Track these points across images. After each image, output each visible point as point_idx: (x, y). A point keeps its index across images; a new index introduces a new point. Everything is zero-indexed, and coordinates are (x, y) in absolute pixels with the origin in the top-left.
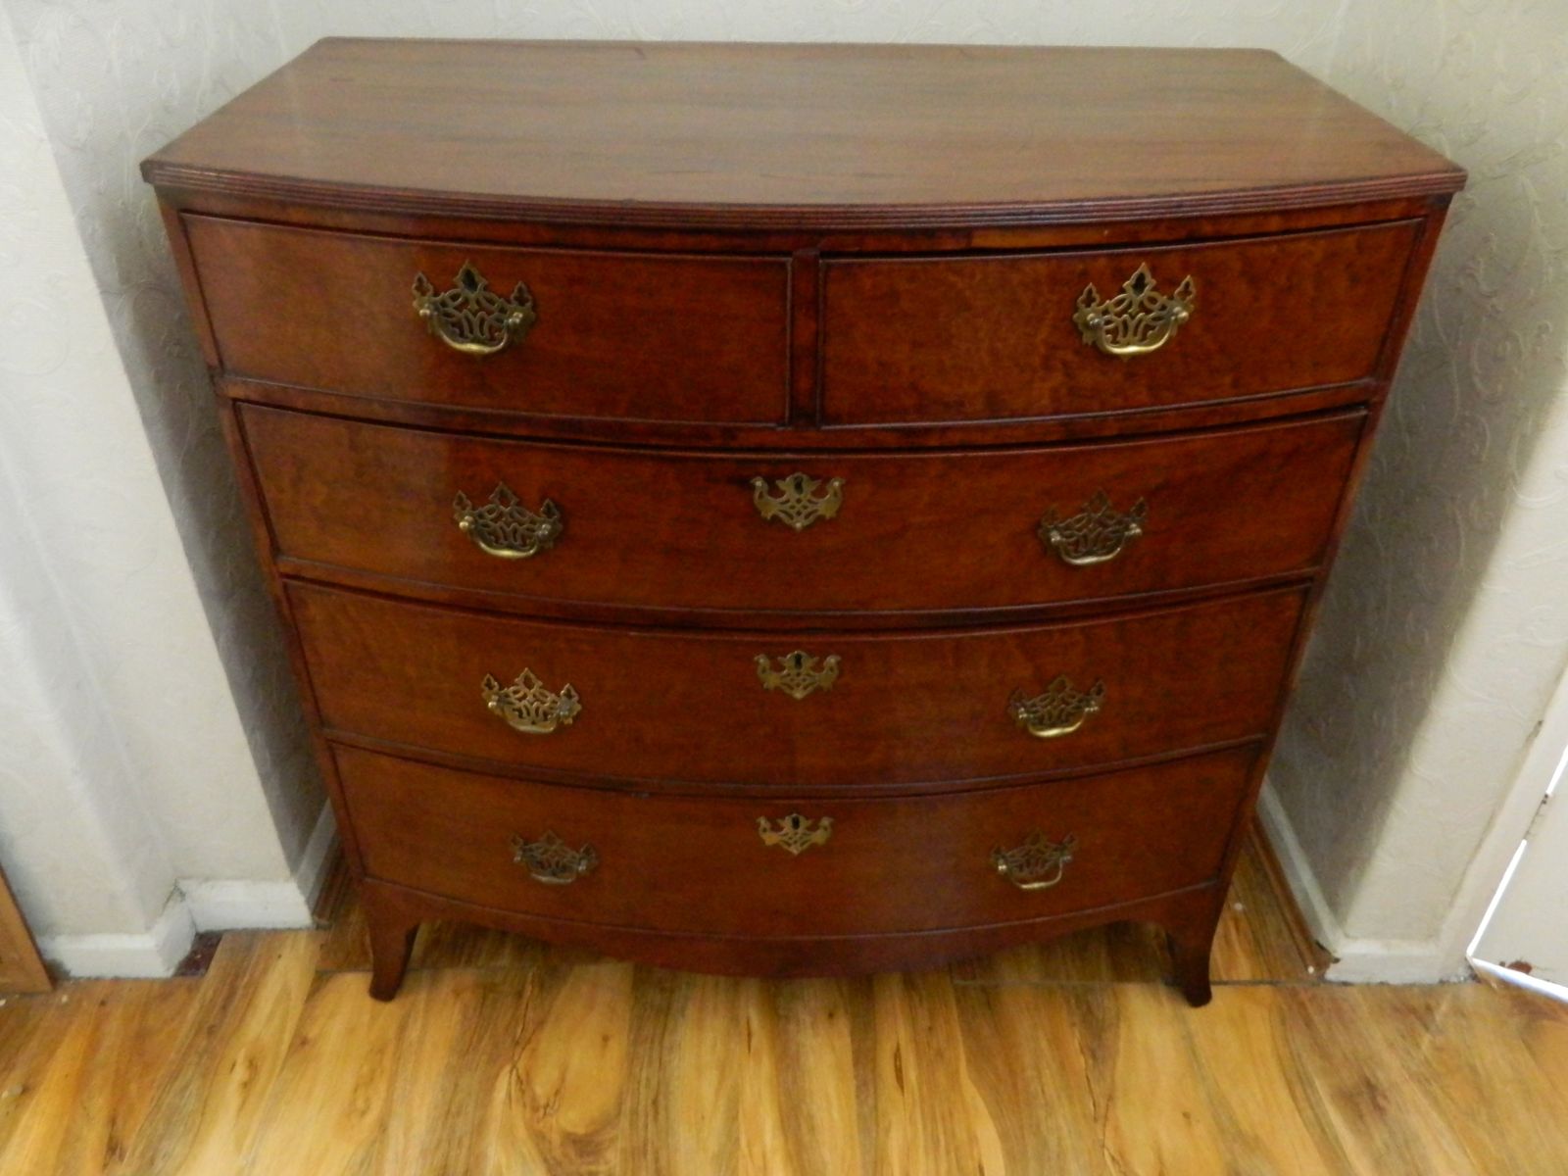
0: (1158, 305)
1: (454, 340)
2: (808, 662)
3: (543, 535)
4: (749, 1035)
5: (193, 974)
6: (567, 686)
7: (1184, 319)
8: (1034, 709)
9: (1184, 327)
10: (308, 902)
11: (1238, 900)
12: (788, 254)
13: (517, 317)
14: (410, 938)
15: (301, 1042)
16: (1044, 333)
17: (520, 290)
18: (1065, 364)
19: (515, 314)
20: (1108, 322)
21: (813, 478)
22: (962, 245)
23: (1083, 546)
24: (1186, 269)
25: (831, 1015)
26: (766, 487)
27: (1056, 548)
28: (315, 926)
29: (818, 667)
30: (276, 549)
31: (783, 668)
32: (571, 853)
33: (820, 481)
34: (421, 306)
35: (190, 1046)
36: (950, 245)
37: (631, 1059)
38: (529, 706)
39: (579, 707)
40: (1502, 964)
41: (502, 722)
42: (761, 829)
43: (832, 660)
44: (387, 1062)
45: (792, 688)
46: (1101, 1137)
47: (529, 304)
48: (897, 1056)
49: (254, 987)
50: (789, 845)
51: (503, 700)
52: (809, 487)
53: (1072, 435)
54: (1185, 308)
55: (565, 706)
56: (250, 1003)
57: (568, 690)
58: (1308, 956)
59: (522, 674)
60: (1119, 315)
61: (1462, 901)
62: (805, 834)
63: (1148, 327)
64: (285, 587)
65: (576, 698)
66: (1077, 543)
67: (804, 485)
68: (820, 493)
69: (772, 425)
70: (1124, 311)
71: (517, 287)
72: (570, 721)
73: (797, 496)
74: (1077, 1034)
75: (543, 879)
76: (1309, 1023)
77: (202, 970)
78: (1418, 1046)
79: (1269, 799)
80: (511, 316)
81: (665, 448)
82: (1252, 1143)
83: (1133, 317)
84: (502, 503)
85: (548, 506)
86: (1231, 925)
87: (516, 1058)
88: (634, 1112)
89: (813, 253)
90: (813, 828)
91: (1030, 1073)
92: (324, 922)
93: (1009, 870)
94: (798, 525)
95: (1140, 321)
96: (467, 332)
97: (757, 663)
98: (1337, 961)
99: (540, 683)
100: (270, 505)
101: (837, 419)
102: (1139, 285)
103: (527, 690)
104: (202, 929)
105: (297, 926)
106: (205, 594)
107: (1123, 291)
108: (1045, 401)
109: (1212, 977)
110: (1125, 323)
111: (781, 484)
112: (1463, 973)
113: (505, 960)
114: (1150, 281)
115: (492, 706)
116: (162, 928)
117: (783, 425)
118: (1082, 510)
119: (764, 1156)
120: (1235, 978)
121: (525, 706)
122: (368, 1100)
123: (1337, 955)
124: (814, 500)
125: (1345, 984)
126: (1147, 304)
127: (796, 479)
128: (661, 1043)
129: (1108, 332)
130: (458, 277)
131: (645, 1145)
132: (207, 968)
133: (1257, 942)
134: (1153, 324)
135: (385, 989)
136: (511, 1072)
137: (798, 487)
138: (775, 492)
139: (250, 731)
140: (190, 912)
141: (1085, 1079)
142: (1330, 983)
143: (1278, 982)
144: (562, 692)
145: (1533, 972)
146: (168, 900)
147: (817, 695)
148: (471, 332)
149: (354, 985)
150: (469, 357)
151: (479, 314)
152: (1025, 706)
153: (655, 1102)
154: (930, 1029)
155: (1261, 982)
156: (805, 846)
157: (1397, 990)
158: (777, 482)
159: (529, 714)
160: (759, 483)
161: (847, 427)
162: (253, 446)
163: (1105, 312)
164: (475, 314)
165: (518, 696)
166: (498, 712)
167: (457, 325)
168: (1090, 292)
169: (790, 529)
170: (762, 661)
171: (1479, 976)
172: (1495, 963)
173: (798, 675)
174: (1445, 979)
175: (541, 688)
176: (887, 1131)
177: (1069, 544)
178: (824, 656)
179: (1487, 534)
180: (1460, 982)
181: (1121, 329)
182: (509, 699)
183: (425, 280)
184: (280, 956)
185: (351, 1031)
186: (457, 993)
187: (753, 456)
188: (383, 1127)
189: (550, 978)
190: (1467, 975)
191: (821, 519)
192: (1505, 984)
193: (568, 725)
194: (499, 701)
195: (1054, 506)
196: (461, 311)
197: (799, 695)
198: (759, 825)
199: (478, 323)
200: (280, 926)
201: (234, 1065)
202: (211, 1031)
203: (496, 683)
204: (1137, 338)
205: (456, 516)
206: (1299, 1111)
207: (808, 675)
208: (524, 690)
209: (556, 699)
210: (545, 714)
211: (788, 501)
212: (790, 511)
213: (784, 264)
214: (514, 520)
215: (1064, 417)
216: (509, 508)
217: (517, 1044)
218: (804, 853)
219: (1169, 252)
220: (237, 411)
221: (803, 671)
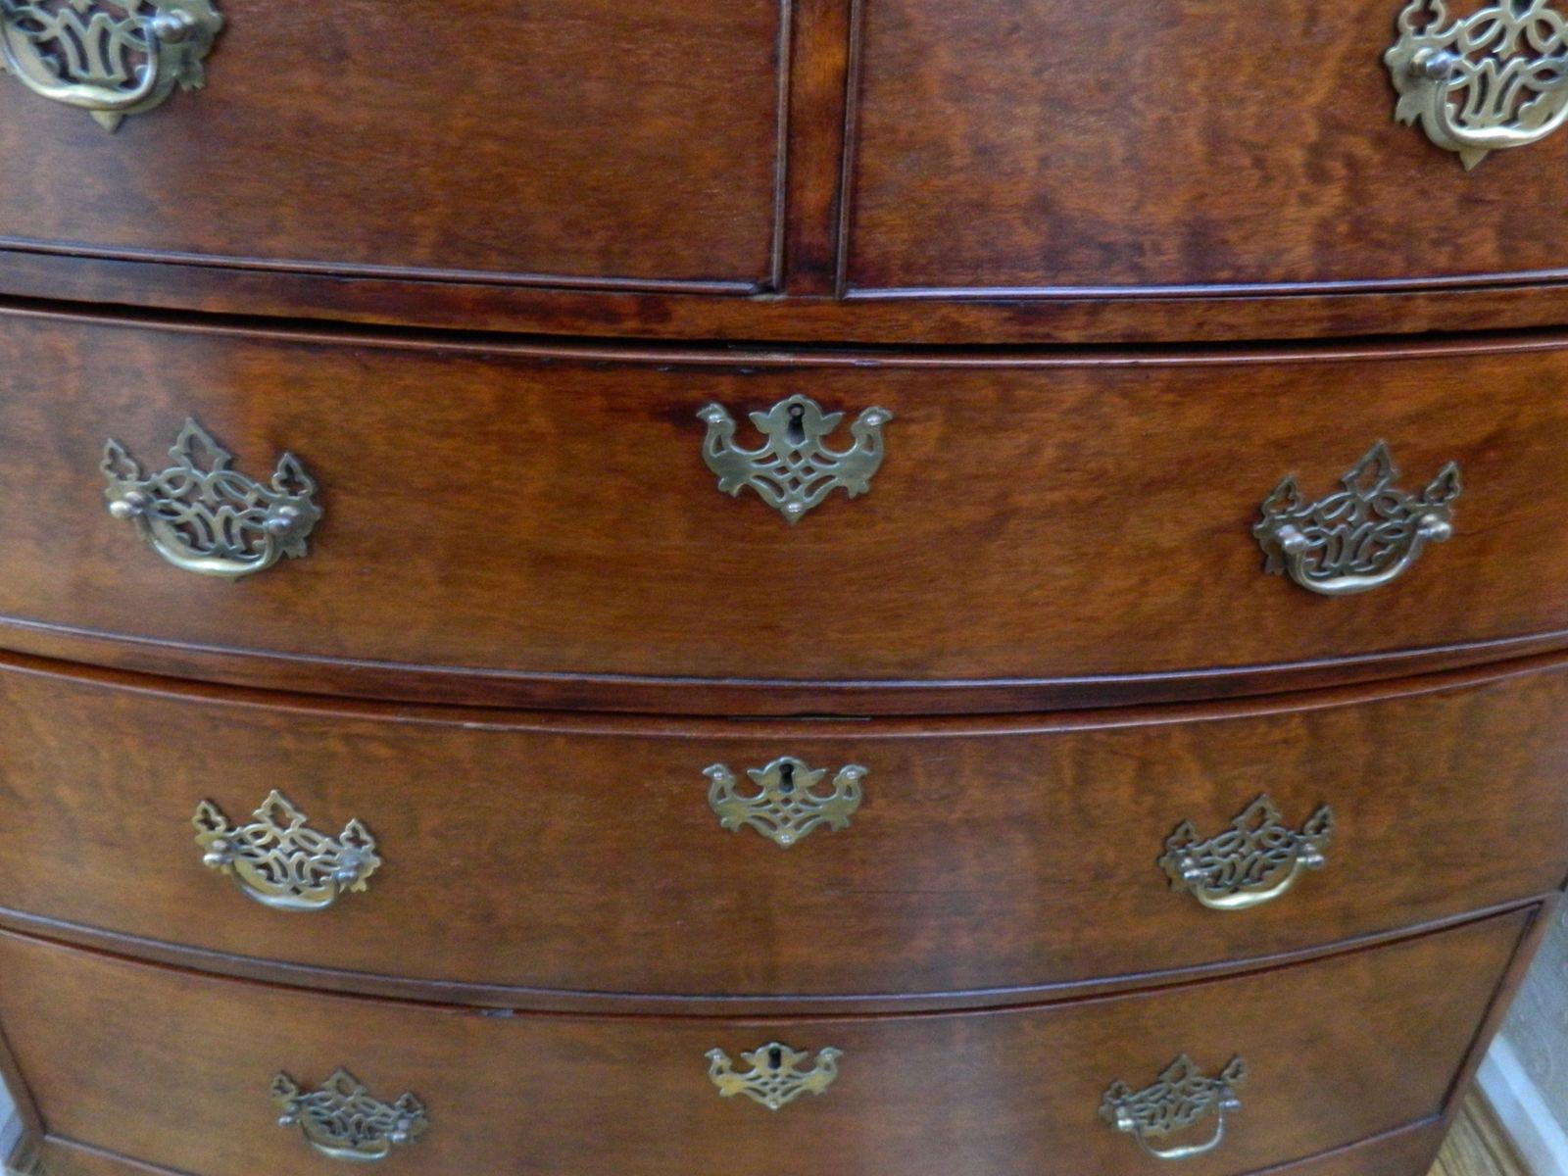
1: (55, 85)
2: (804, 777)
3: (281, 529)
6: (353, 822)
8: (1207, 859)
13: (178, 17)
16: (1321, 90)
18: (1352, 163)
20: (1455, 72)
21: (828, 405)
23: (1333, 554)
26: (731, 427)
29: (824, 787)
31: (759, 789)
32: (380, 1109)
33: (840, 413)
38: (284, 859)
39: (378, 861)
42: (713, 1069)
43: (850, 774)
45: (773, 826)
50: (764, 1095)
51: (235, 848)
52: (818, 423)
53: (1344, 327)
55: (350, 857)
57: (355, 831)
59: (266, 802)
60: (1476, 56)
62: (790, 1076)
65: (369, 846)
66: (1323, 554)
67: (806, 423)
68: (838, 438)
69: (746, 286)
70: (1487, 51)
72: (361, 887)
73: (793, 446)
75: (333, 1152)
83: (1501, 64)
84: (197, 467)
85: (288, 469)
90: (806, 1067)
93: (1138, 1127)
94: (794, 508)
95: (1514, 76)
96: (74, 69)
97: (709, 779)
99: (302, 819)
101: (882, 276)
103: (277, 831)
108: (1303, 249)
110: (1484, 77)
111: (761, 420)
115: (214, 861)
117: (768, 289)
118: (1341, 486)
121: (276, 859)
124: (828, 453)
126: (1533, 35)
127: (791, 407)
129: (1455, 93)
134: (1536, 84)
137: (796, 427)
138: (748, 436)
144: (344, 834)
147: (822, 840)
148: (84, 65)
151: (96, 17)
152: (1191, 854)
156: (791, 1096)
158: (753, 414)
159: (285, 874)
160: (715, 416)
161: (901, 293)
163: (1453, 48)
164: (85, 17)
165: (260, 841)
166: (225, 871)
169: (777, 514)
170: (717, 775)
173: (787, 801)
175: (303, 826)
177: (1311, 552)
178: (836, 764)
182: (246, 847)
187: (705, 357)
191: (839, 493)
193: (359, 892)
194: (225, 851)
195: (1291, 475)
197: (786, 837)
198: (710, 1061)
203: (220, 818)
204: (1500, 116)
205: (103, 493)
207: (805, 802)
208: (274, 831)
209: (333, 847)
210: (316, 874)
211: (773, 457)
212: (779, 477)
214: (225, 498)
215: (1334, 286)
216: (212, 474)
218: (788, 1108)
221: (795, 794)
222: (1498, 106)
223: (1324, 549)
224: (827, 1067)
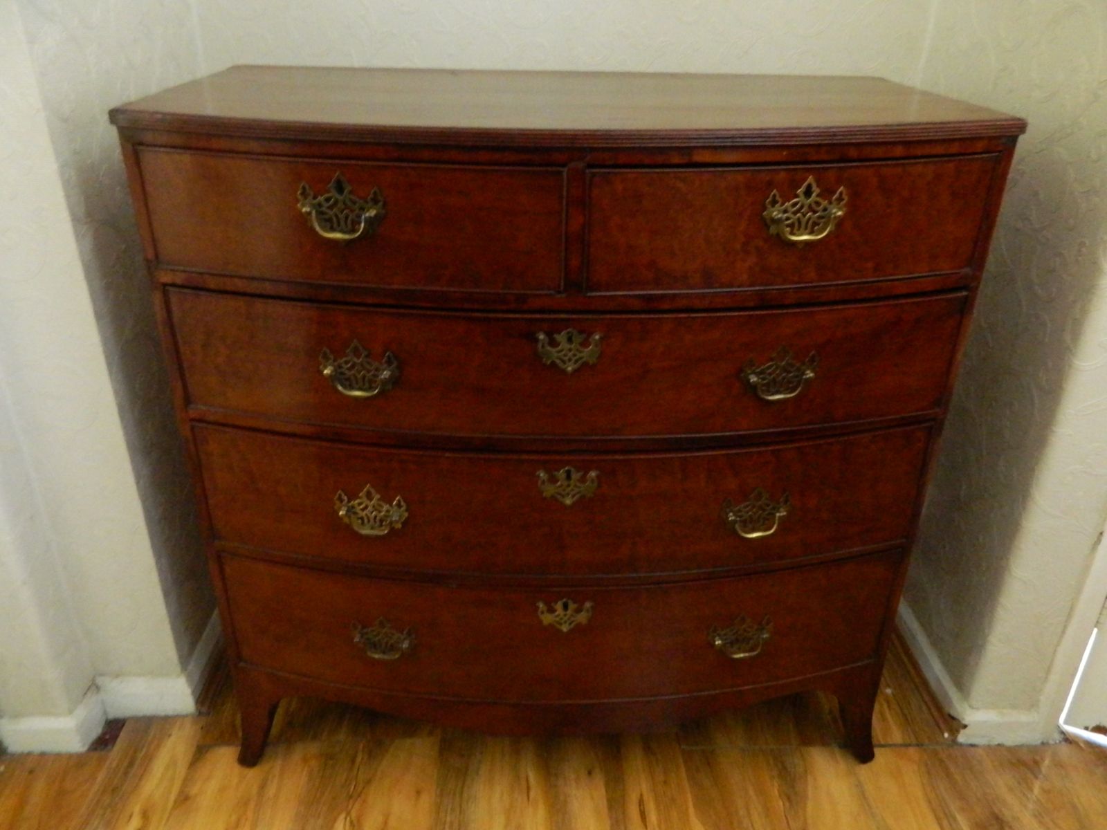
0: (821, 207)
1: (327, 231)
2: (576, 476)
3: (385, 379)
4: (528, 788)
5: (102, 749)
6: (398, 497)
7: (840, 216)
8: (740, 514)
9: (840, 222)
10: (193, 693)
11: (888, 686)
12: (564, 165)
15: (184, 799)
16: (743, 226)
17: (375, 193)
18: (757, 248)
19: (371, 211)
20: (788, 219)
21: (581, 332)
22: (684, 160)
23: (774, 387)
24: (839, 182)
25: (590, 773)
26: (547, 340)
27: (754, 387)
28: (197, 713)
29: (583, 480)
30: (188, 400)
31: (558, 481)
32: (397, 635)
33: (585, 335)
34: (303, 205)
35: (98, 801)
36: (676, 159)
37: (438, 808)
38: (369, 515)
39: (406, 515)
40: (1086, 728)
41: (348, 527)
42: (539, 611)
43: (593, 474)
44: (250, 814)
45: (563, 496)
47: (381, 204)
48: (641, 802)
49: (149, 758)
50: (561, 624)
51: (351, 510)
52: (578, 339)
53: (764, 302)
54: (840, 209)
55: (396, 513)
56: (146, 769)
57: (399, 501)
58: (942, 726)
59: (365, 490)
60: (795, 213)
61: (1054, 677)
62: (572, 615)
63: (815, 224)
64: (192, 428)
65: (404, 508)
66: (768, 385)
67: (573, 338)
68: (585, 344)
69: (552, 292)
70: (798, 211)
71: (372, 191)
72: (400, 526)
73: (569, 346)
74: (776, 784)
75: (376, 656)
76: (948, 775)
77: (109, 747)
78: (1031, 790)
79: (905, 613)
80: (367, 212)
81: (473, 310)
83: (804, 215)
84: (355, 356)
85: (389, 357)
86: (885, 706)
87: (350, 807)
89: (581, 165)
90: (578, 611)
91: (742, 812)
92: (204, 709)
93: (724, 645)
94: (570, 369)
95: (809, 219)
96: (335, 225)
97: (539, 476)
98: (965, 726)
99: (378, 496)
100: (185, 365)
101: (598, 288)
102: (808, 193)
103: (368, 502)
104: (111, 716)
105: (184, 713)
106: (131, 448)
107: (797, 196)
108: (745, 276)
109: (874, 741)
110: (799, 220)
111: (557, 337)
112: (1057, 737)
113: (341, 736)
114: (816, 191)
115: (342, 515)
116: (81, 712)
117: (559, 292)
118: (772, 360)
120: (891, 742)
121: (366, 515)
123: (965, 722)
124: (581, 349)
125: (972, 746)
126: (814, 206)
127: (568, 333)
128: (462, 793)
129: (788, 226)
130: (330, 185)
132: (113, 746)
133: (905, 717)
134: (816, 220)
135: (250, 758)
136: (346, 818)
137: (570, 340)
138: (553, 343)
140: (103, 703)
141: (784, 818)
142: (961, 745)
143: (922, 745)
144: (394, 503)
146: (88, 689)
147: (583, 503)
148: (339, 224)
149: (225, 757)
150: (335, 242)
151: (345, 212)
152: (732, 511)
154: (665, 782)
155: (910, 745)
156: (572, 625)
157: (1012, 750)
158: (555, 335)
159: (369, 521)
160: (542, 336)
161: (605, 293)
162: (176, 320)
163: (785, 211)
164: (342, 212)
165: (361, 507)
166: (346, 520)
167: (329, 220)
168: (774, 196)
169: (564, 372)
170: (542, 475)
171: (1070, 738)
172: (1081, 728)
173: (569, 486)
174: (1045, 741)
175: (378, 500)
177: (764, 385)
178: (587, 470)
179: (1052, 393)
180: (1057, 743)
181: (796, 225)
182: (355, 509)
183: (307, 187)
184: (170, 736)
185: (222, 790)
186: (305, 760)
187: (538, 316)
189: (376, 749)
190: (1060, 738)
191: (585, 364)
192: (1089, 744)
193: (398, 529)
194: (347, 511)
195: (752, 356)
196: (331, 210)
197: (568, 501)
198: (538, 607)
199: (344, 219)
200: (170, 713)
201: (131, 816)
202: (115, 790)
203: (345, 497)
204: (807, 231)
205: (321, 366)
207: (575, 486)
208: (366, 502)
209: (390, 508)
210: (381, 520)
211: (562, 351)
212: (564, 358)
213: (560, 173)
214: (364, 368)
215: (757, 288)
216: (361, 360)
217: (351, 797)
218: (571, 631)
219: (828, 168)
220: (165, 294)
221: (572, 482)
222: (806, 228)
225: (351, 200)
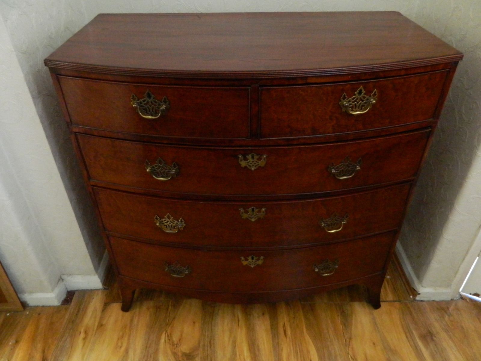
0: (366, 99)
1: (144, 115)
2: (256, 210)
3: (173, 173)
4: (239, 321)
5: (66, 304)
6: (181, 218)
7: (374, 103)
8: (326, 223)
9: (374, 105)
10: (101, 281)
11: (388, 275)
12: (249, 86)
13: (164, 107)
14: (134, 293)
15: (101, 325)
16: (330, 108)
17: (165, 99)
18: (336, 117)
19: (163, 106)
20: (350, 105)
21: (257, 155)
22: (304, 82)
23: (342, 173)
24: (375, 87)
25: (263, 314)
26: (243, 158)
27: (334, 175)
28: (104, 289)
29: (259, 212)
30: (89, 177)
31: (249, 212)
32: (183, 268)
33: (259, 156)
34: (134, 104)
35: (67, 327)
36: (300, 82)
37: (202, 329)
39: (185, 225)
40: (470, 294)
41: (161, 229)
43: (263, 210)
44: (127, 331)
45: (251, 218)
46: (348, 351)
47: (167, 103)
48: (284, 326)
49: (86, 308)
50: (251, 265)
51: (161, 223)
52: (256, 157)
53: (339, 139)
54: (374, 99)
55: (180, 224)
56: (85, 313)
57: (181, 220)
58: (410, 293)
59: (167, 215)
60: (354, 102)
61: (458, 276)
62: (255, 261)
63: (363, 106)
64: (92, 188)
65: (183, 222)
68: (260, 159)
69: (244, 139)
70: (355, 101)
71: (164, 98)
72: (182, 229)
73: (252, 160)
74: (339, 319)
75: (175, 276)
76: (411, 314)
77: (69, 303)
78: (444, 319)
80: (162, 107)
81: (210, 146)
82: (394, 352)
83: (358, 103)
84: (160, 164)
85: (174, 164)
86: (386, 283)
87: (167, 329)
88: (204, 345)
89: (257, 85)
90: (258, 259)
91: (325, 331)
92: (106, 287)
93: (319, 271)
94: (253, 169)
95: (360, 104)
96: (148, 112)
97: (240, 211)
98: (419, 294)
99: (173, 218)
100: (87, 164)
101: (265, 136)
102: (360, 93)
103: (168, 220)
104: (69, 290)
105: (98, 288)
107: (355, 95)
108: (330, 129)
109: (381, 300)
110: (355, 105)
111: (247, 157)
112: (458, 297)
113: (162, 299)
114: (363, 92)
115: (158, 225)
116: (57, 290)
117: (248, 139)
118: (342, 162)
119: (244, 358)
120: (388, 300)
121: (168, 225)
122: (122, 343)
123: (419, 292)
124: (258, 161)
125: (422, 301)
126: (362, 98)
127: (252, 155)
128: (211, 323)
129: (350, 107)
130: (145, 95)
131: (208, 356)
132: (71, 303)
133: (394, 289)
134: (364, 104)
135: (126, 308)
136: (166, 334)
137: (253, 157)
138: (245, 159)
139: (82, 230)
140: (65, 285)
141: (342, 333)
142: (418, 301)
143: (401, 301)
144: (180, 220)
145: (480, 296)
146: (58, 281)
147: (259, 220)
148: (150, 112)
149: (116, 307)
150: (148, 120)
151: (152, 106)
152: (323, 222)
153: (210, 342)
154: (294, 318)
155: (396, 301)
156: (256, 265)
157: (438, 302)
158: (246, 156)
159: (169, 227)
160: (240, 156)
161: (268, 139)
162: (81, 146)
163: (349, 101)
164: (150, 106)
165: (166, 221)
166: (160, 226)
167: (145, 109)
168: (345, 95)
169: (251, 170)
170: (242, 210)
171: (463, 297)
172: (468, 294)
174: (453, 299)
175: (173, 219)
176: (282, 350)
177: (338, 173)
178: (261, 208)
179: (468, 164)
180: (457, 300)
181: (354, 107)
182: (163, 223)
183: (135, 95)
184: (93, 298)
185: (116, 321)
186: (148, 309)
187: (239, 148)
188: (127, 351)
189: (177, 304)
190: (459, 297)
191: (260, 167)
192: (471, 300)
194: (160, 223)
195: (333, 161)
196: (146, 105)
197: (253, 220)
198: (241, 259)
199: (152, 109)
200: (93, 288)
201: (80, 333)
202: (73, 322)
203: (159, 218)
205: (145, 167)
206: (409, 341)
207: (256, 214)
208: (167, 220)
209: (178, 222)
210: (174, 227)
211: (249, 162)
212: (250, 165)
213: (248, 89)
214: (164, 169)
215: (336, 134)
216: (162, 165)
217: (167, 325)
218: (255, 267)
219: (369, 82)
220: (76, 136)
221: (254, 213)
222: (359, 108)
223: (340, 172)
224: (262, 260)
225: (154, 101)
